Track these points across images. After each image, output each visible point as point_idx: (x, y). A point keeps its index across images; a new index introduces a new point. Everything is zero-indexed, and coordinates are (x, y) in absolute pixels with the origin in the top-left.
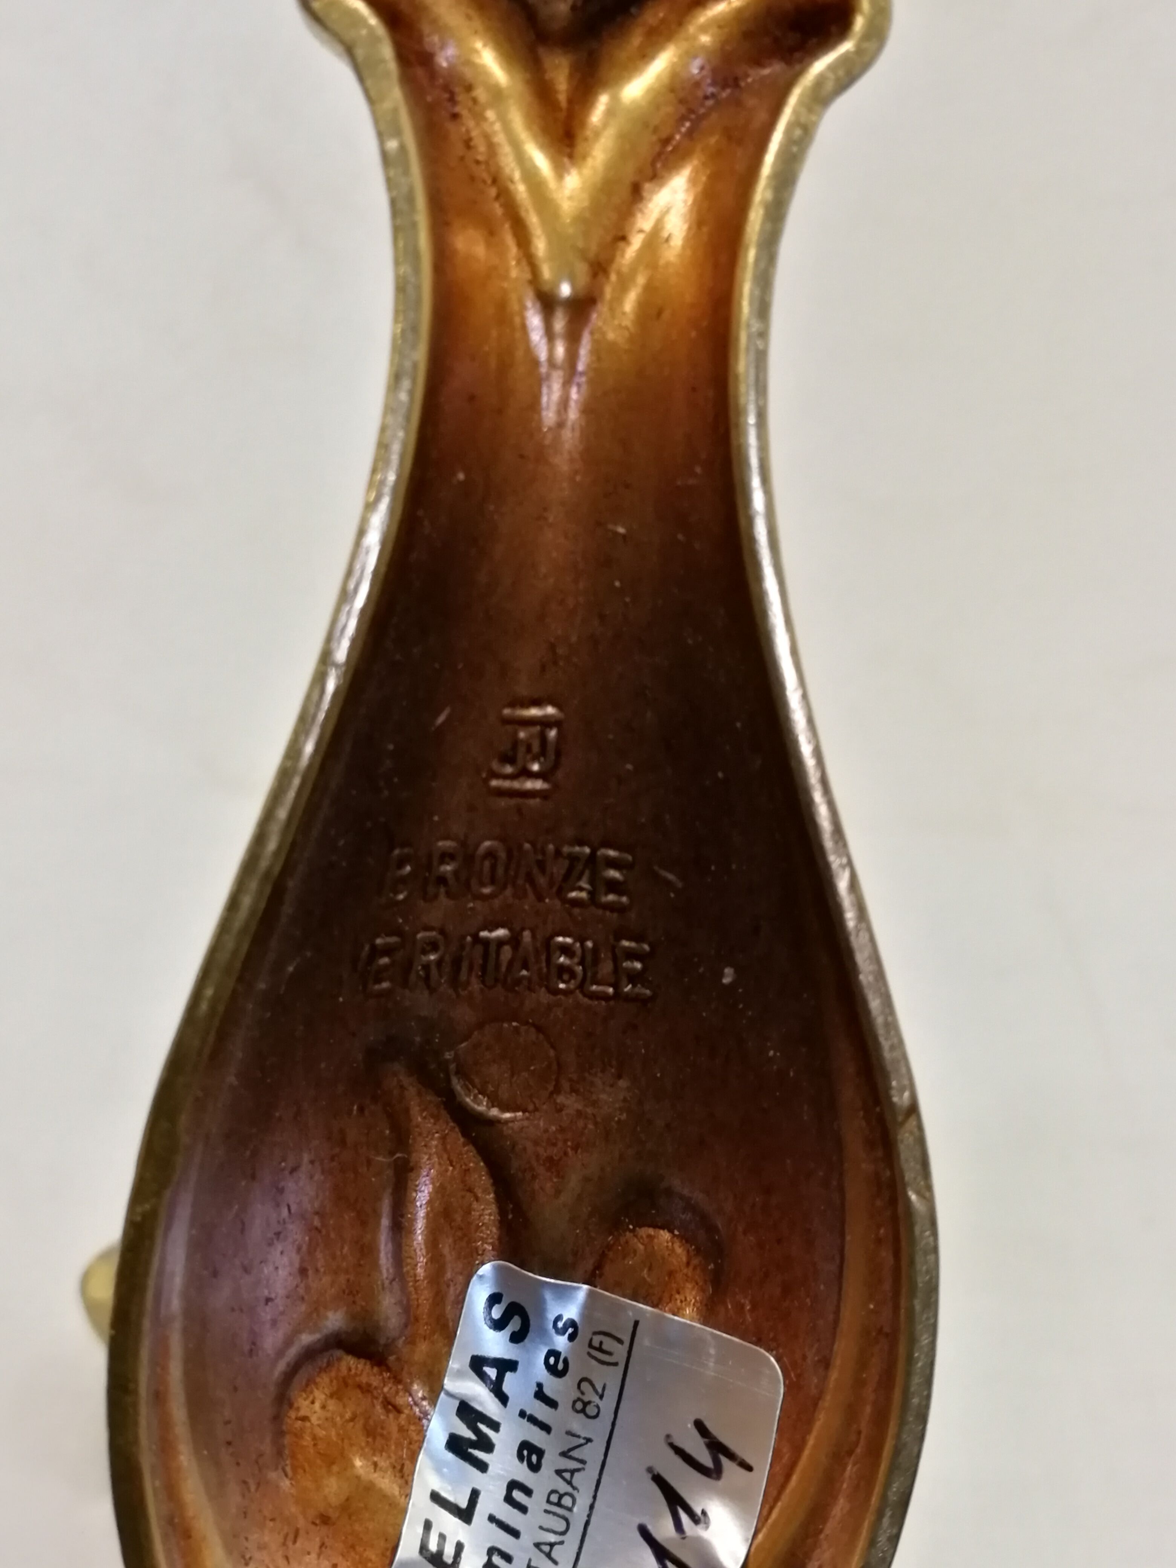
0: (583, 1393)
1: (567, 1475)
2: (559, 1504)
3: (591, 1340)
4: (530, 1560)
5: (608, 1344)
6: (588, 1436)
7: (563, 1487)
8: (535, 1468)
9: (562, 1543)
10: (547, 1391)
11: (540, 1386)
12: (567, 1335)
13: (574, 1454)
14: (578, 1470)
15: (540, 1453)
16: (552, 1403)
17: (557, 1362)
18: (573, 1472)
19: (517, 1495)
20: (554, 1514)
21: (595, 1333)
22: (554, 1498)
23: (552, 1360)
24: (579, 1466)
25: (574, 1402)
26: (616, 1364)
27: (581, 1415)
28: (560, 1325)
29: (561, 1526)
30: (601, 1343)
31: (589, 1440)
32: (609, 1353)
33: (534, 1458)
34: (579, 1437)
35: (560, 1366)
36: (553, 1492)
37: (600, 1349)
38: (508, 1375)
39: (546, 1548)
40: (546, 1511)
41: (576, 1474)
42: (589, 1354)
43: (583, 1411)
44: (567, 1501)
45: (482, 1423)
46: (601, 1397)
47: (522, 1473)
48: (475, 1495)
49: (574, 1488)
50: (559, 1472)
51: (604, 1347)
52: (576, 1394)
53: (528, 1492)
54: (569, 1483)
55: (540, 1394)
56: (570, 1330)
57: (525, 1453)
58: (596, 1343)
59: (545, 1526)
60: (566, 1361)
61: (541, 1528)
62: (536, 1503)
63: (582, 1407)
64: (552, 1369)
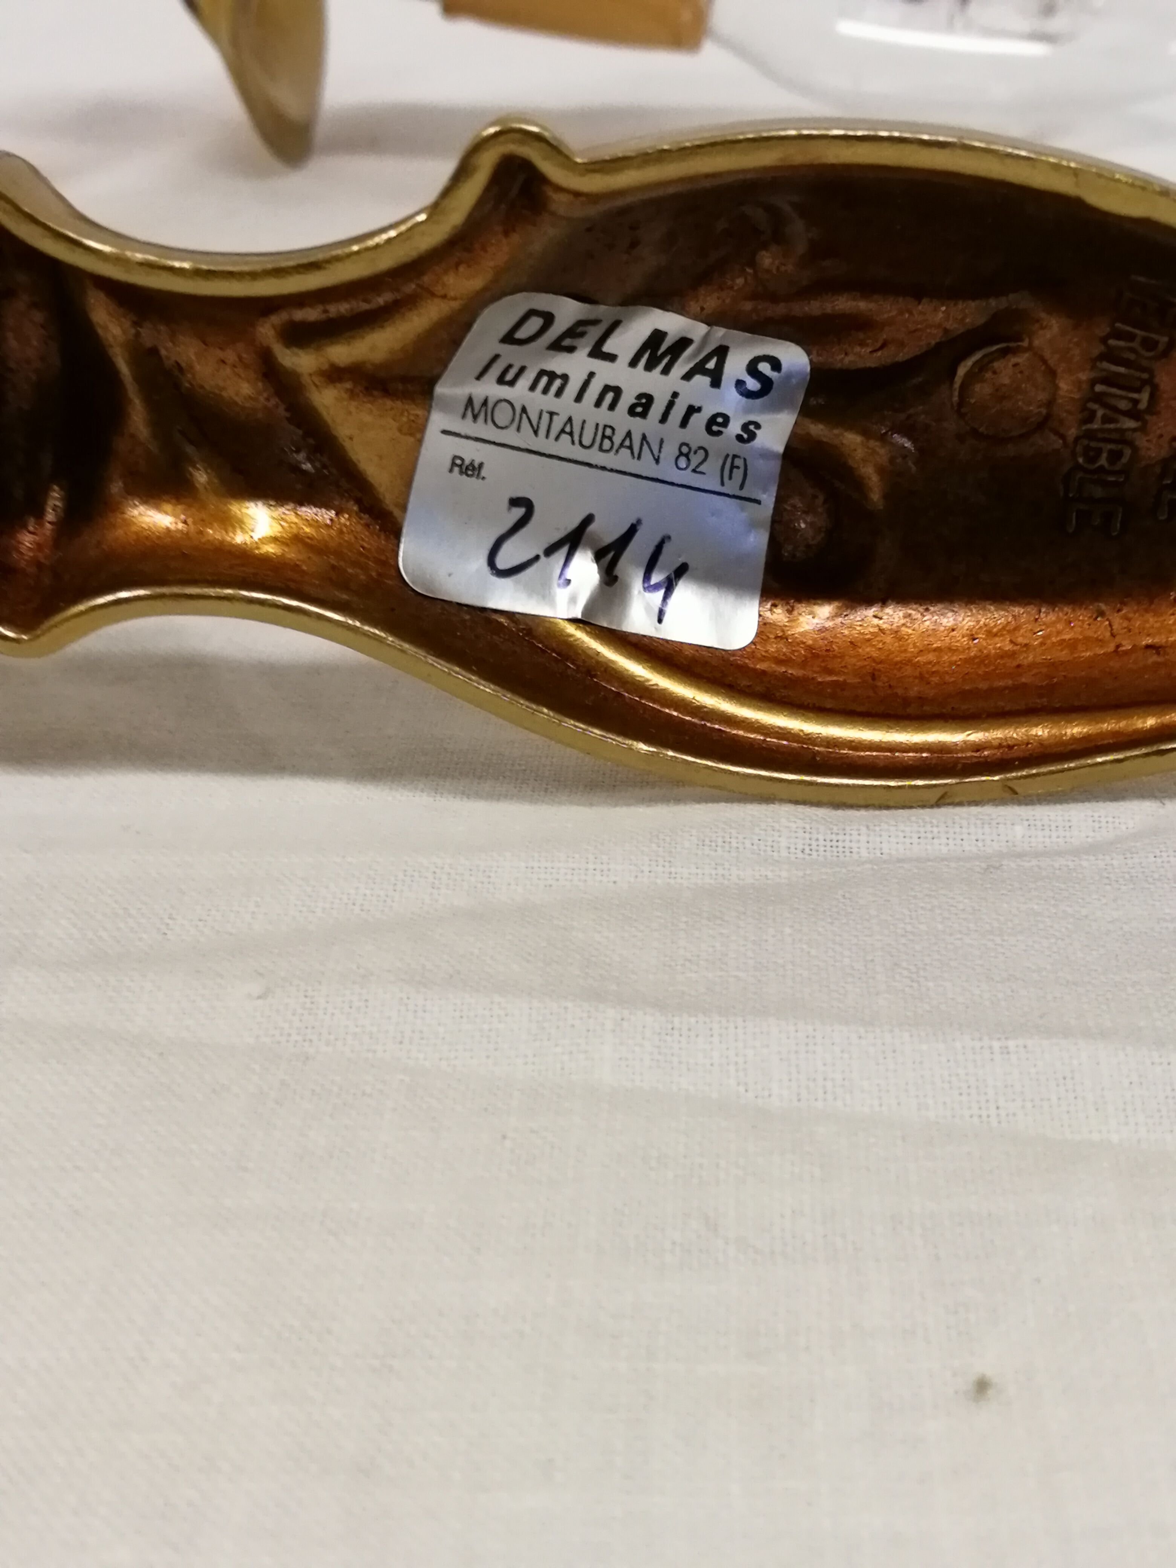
0: (695, 452)
1: (627, 443)
2: (604, 436)
3: (739, 457)
4: (557, 414)
5: (738, 474)
6: (661, 460)
7: (617, 440)
8: (632, 411)
9: (573, 443)
10: (695, 417)
11: (699, 410)
12: (742, 433)
13: (645, 447)
14: (632, 453)
15: (644, 415)
16: (684, 423)
17: (719, 424)
18: (630, 448)
19: (610, 396)
20: (596, 434)
21: (745, 460)
22: (608, 432)
23: (720, 420)
24: (636, 455)
25: (687, 445)
26: (722, 484)
27: (677, 453)
28: (752, 427)
29: (587, 441)
30: (738, 467)
31: (657, 461)
32: (730, 478)
33: (639, 409)
34: (660, 451)
35: (715, 428)
36: (613, 429)
37: (733, 467)
38: (707, 380)
39: (568, 429)
40: (597, 425)
41: (629, 451)
42: (727, 456)
43: (681, 454)
44: (607, 444)
45: (671, 358)
46: (694, 471)
47: (627, 399)
48: (611, 358)
49: (617, 451)
50: (629, 434)
51: (735, 470)
52: (694, 447)
53: (612, 407)
54: (622, 445)
55: (692, 410)
56: (745, 436)
57: (644, 401)
58: (738, 462)
59: (586, 426)
60: (719, 433)
61: (584, 422)
62: (603, 415)
63: (684, 452)
64: (712, 421)
